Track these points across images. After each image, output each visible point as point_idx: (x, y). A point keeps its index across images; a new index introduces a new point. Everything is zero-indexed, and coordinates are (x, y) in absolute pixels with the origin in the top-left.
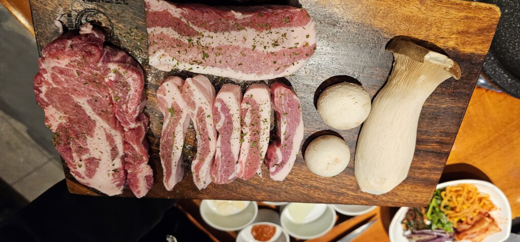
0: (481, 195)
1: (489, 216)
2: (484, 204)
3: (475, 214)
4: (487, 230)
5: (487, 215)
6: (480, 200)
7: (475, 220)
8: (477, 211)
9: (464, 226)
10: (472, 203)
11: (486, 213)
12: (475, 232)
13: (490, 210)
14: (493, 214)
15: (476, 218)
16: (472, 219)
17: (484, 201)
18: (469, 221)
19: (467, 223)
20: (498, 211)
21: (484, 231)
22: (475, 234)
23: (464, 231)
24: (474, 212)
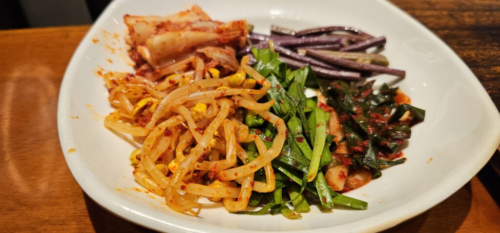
0: (131, 131)
1: (140, 61)
2: (135, 102)
3: (177, 78)
4: (161, 27)
5: (144, 67)
6: (141, 118)
7: (183, 64)
8: (165, 84)
9: (217, 55)
10: (173, 113)
11: (142, 74)
12: (194, 30)
13: (128, 78)
14: (126, 66)
15: (176, 66)
16: (190, 67)
17: (132, 110)
18: (200, 64)
19: (207, 60)
20: (108, 68)
21: (170, 27)
22: (194, 26)
23: (220, 44)
24: (174, 85)
